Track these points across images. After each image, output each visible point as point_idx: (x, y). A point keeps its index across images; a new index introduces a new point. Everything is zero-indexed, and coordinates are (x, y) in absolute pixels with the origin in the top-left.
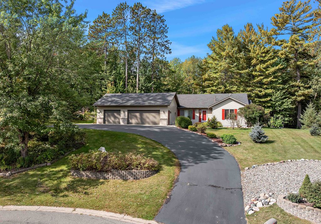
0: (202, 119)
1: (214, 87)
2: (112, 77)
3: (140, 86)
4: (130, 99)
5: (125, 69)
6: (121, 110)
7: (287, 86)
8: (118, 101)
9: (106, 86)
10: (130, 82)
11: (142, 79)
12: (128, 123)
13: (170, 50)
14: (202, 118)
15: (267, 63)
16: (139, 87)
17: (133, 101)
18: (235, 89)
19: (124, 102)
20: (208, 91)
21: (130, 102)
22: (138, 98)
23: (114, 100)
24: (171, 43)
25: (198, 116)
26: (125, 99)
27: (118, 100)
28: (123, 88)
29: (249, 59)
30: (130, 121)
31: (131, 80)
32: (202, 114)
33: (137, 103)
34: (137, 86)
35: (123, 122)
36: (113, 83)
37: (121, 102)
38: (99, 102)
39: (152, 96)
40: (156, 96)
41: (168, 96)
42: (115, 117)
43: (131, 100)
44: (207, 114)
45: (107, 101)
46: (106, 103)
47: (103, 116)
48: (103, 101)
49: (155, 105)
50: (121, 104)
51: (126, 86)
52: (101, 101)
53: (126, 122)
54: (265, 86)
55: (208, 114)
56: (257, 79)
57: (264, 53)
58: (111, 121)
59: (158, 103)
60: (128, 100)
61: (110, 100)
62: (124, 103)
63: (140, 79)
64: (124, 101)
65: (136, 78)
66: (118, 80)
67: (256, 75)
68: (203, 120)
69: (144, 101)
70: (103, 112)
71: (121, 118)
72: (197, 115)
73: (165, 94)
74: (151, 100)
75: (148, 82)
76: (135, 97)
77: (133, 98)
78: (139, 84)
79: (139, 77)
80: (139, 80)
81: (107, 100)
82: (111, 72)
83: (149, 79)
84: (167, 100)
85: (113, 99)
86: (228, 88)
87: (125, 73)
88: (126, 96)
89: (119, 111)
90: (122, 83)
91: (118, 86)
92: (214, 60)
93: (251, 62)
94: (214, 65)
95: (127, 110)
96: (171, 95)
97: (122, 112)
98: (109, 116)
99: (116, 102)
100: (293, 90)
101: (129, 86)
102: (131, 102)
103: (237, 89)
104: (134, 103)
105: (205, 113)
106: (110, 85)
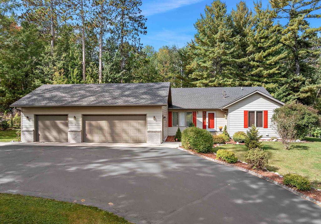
0: (207, 127)
1: (204, 80)
2: (62, 62)
3: (104, 77)
4: (88, 94)
5: (82, 53)
6: (69, 115)
7: (290, 80)
8: (63, 97)
9: (52, 75)
10: (89, 71)
11: (107, 67)
12: (84, 139)
13: (146, 28)
14: (207, 124)
15: (269, 50)
16: (103, 79)
17: (92, 98)
18: (230, 83)
19: (75, 99)
20: (198, 85)
21: (86, 99)
22: (102, 92)
23: (56, 96)
24: (146, 19)
25: (202, 121)
26: (77, 94)
27: (64, 95)
28: (78, 79)
29: (244, 46)
30: (89, 136)
31: (91, 67)
32: (207, 119)
33: (101, 102)
34: (100, 77)
35: (75, 139)
36: (62, 71)
37: (70, 100)
38: (24, 100)
39: (129, 89)
40: (136, 88)
41: (158, 88)
42: (60, 131)
43: (89, 96)
44: (215, 118)
45: (40, 98)
46: (40, 101)
47: (33, 126)
48: (35, 97)
49: (138, 105)
50: (69, 102)
51: (84, 77)
52: (30, 98)
53: (80, 138)
54: (265, 80)
55: (217, 119)
56: (256, 71)
57: (263, 39)
58: (51, 137)
59: (142, 102)
60: (84, 97)
61: (48, 95)
62: (75, 101)
63: (104, 67)
64: (75, 97)
65: (98, 65)
66: (71, 68)
67: (254, 65)
68: (209, 127)
69: (115, 98)
70: (33, 119)
71: (69, 130)
72: (200, 119)
73: (153, 86)
74: (128, 96)
75: (116, 73)
76: (97, 91)
77: (94, 93)
78: (103, 75)
79: (102, 64)
80: (103, 69)
81: (41, 96)
82: (60, 55)
83: (117, 68)
84: (159, 96)
85: (54, 94)
86: (222, 81)
87: (81, 58)
88: (80, 89)
89: (66, 116)
90: (76, 72)
91: (70, 77)
92: (204, 44)
93: (247, 49)
94: (203, 51)
95: (81, 115)
96: (163, 87)
97: (71, 119)
98: (46, 128)
99: (60, 100)
100: (296, 85)
101: (88, 76)
102: (90, 100)
103: (232, 83)
104: (95, 102)
105: (212, 116)
106: (57, 74)
